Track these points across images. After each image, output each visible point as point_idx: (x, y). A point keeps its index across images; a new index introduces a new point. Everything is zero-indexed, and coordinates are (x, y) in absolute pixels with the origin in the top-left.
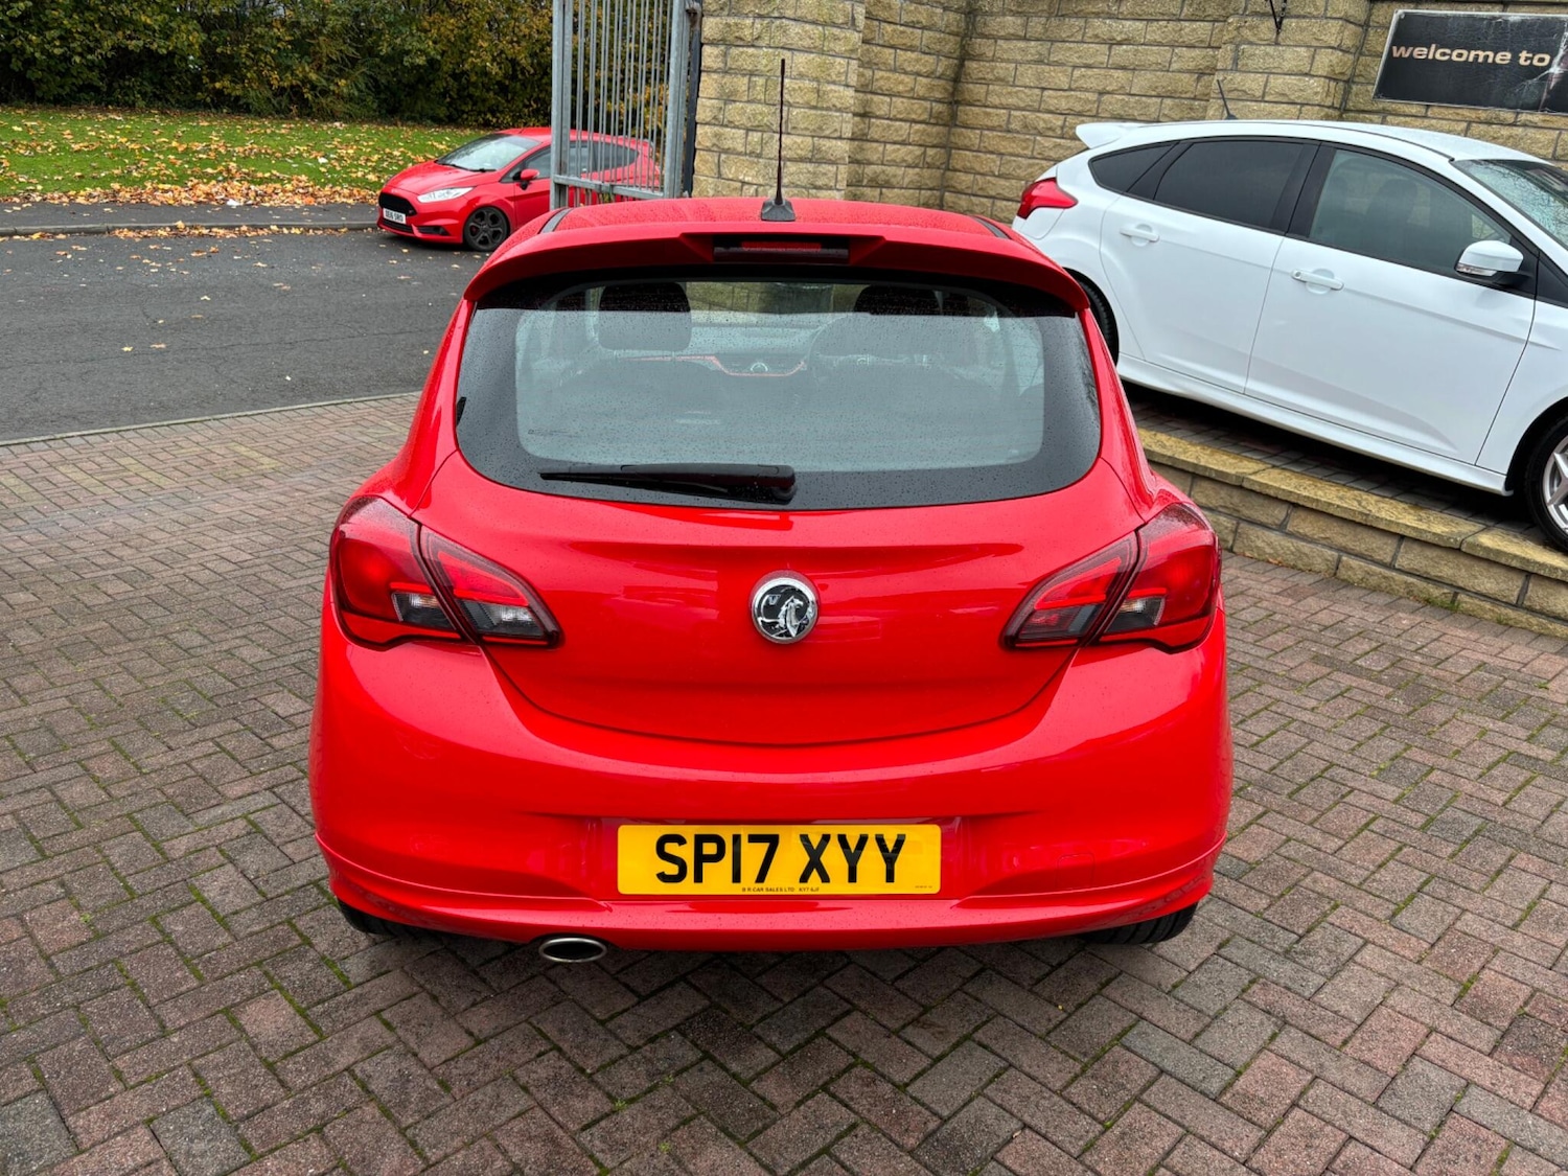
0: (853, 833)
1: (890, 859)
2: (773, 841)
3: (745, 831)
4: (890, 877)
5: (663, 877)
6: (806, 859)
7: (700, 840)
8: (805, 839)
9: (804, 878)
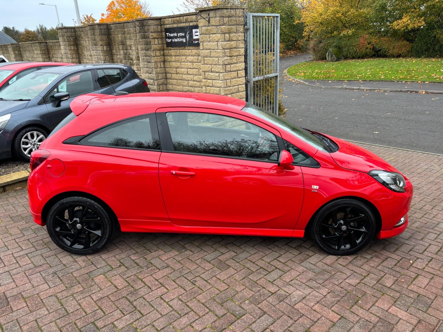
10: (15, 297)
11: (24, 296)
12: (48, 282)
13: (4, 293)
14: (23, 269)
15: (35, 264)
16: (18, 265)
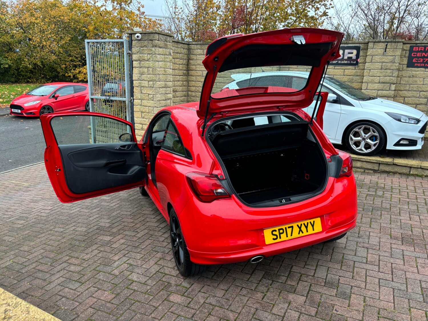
0: (306, 222)
1: (313, 226)
2: (292, 227)
3: (287, 226)
4: (313, 230)
5: (274, 239)
6: (299, 229)
7: (279, 230)
8: (298, 225)
9: (299, 233)
10: (396, 238)
11: (390, 236)
12: (368, 235)
13: (402, 245)
14: (378, 252)
15: (366, 250)
16: (380, 258)
